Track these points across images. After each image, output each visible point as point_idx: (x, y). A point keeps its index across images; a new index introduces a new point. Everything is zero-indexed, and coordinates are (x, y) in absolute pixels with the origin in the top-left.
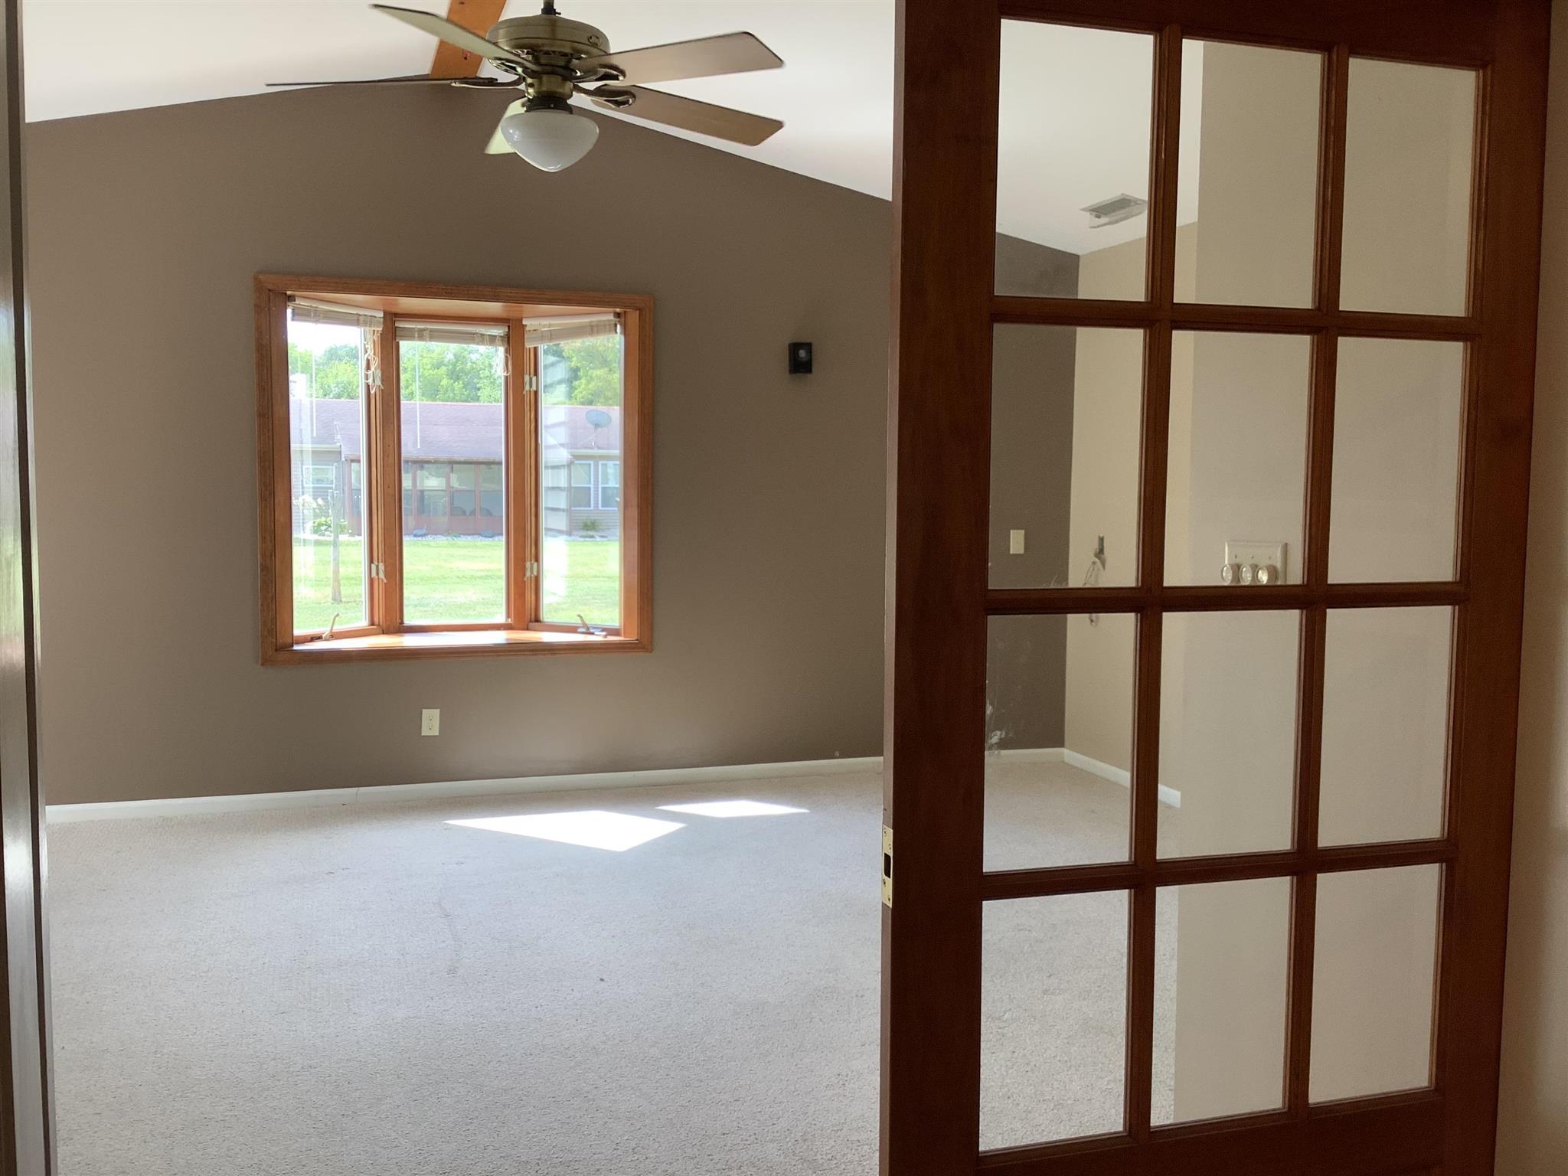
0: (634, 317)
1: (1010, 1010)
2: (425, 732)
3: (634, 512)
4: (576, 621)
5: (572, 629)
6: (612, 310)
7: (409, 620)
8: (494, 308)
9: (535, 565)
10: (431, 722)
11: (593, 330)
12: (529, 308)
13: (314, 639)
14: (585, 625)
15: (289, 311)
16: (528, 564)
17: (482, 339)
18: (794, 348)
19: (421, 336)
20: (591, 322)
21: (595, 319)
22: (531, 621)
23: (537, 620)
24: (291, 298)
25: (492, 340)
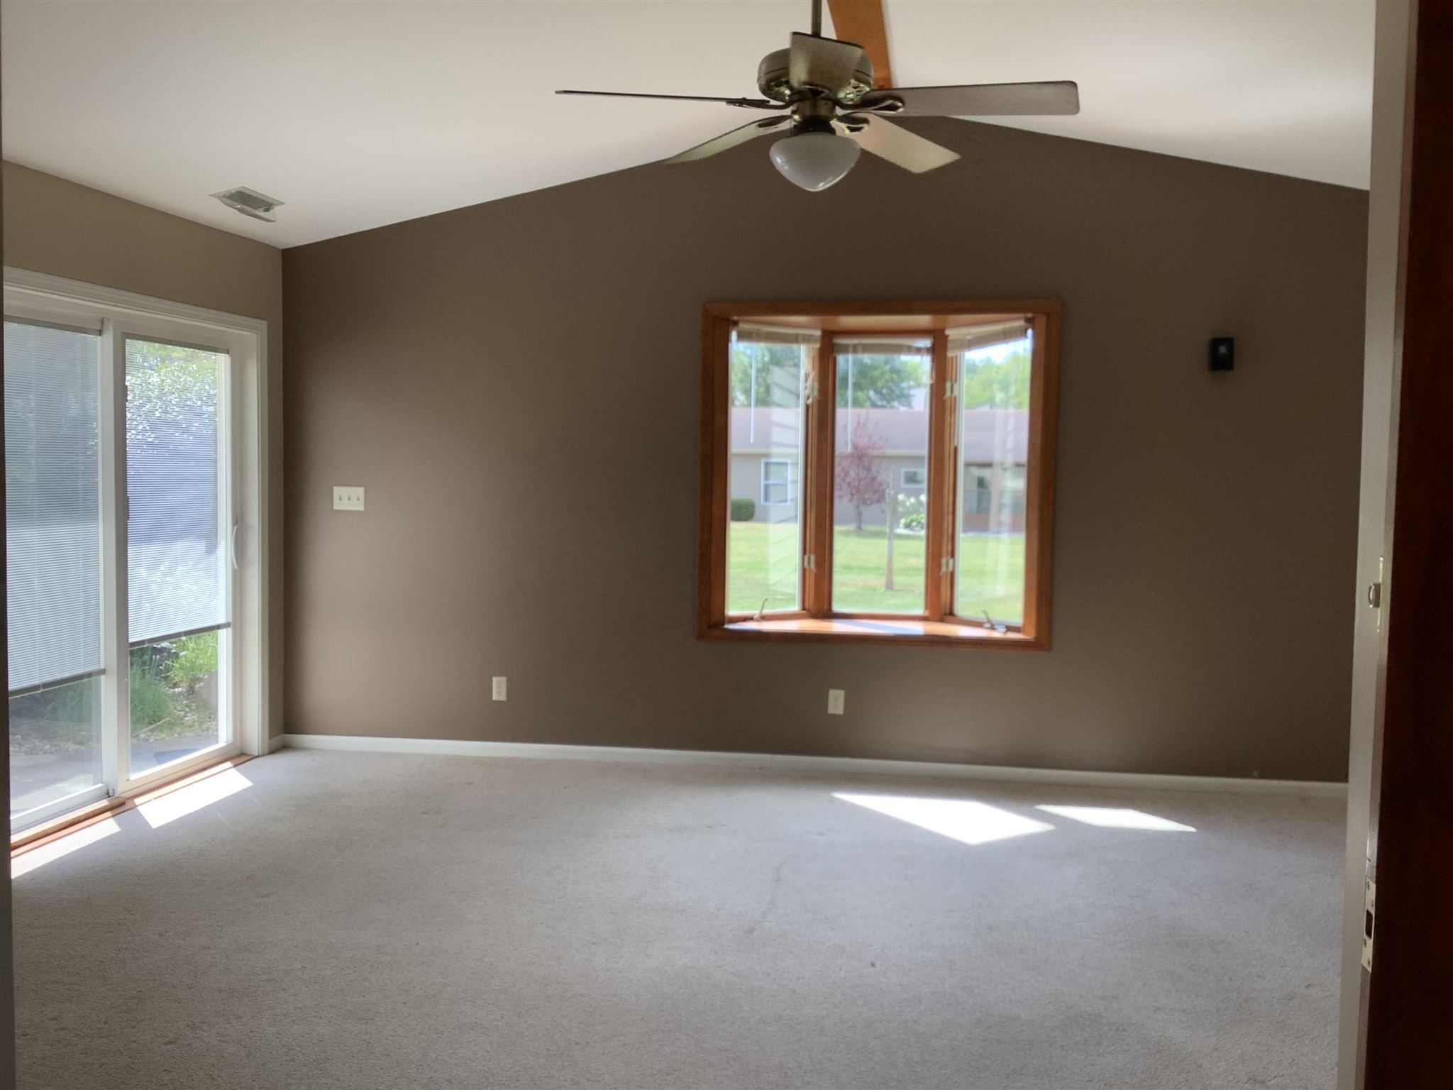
0: (1042, 321)
1: (1283, 1076)
2: (831, 710)
3: (1035, 514)
4: (981, 617)
5: (979, 625)
6: (1022, 315)
7: (837, 608)
8: (923, 320)
9: (951, 562)
10: (836, 702)
11: (1006, 336)
12: (953, 318)
13: (745, 619)
14: (989, 621)
15: (734, 335)
16: (944, 561)
17: (910, 350)
18: (1215, 343)
19: (855, 349)
20: (1004, 329)
21: (1008, 325)
22: (945, 614)
23: (951, 613)
24: (736, 323)
25: (919, 351)
